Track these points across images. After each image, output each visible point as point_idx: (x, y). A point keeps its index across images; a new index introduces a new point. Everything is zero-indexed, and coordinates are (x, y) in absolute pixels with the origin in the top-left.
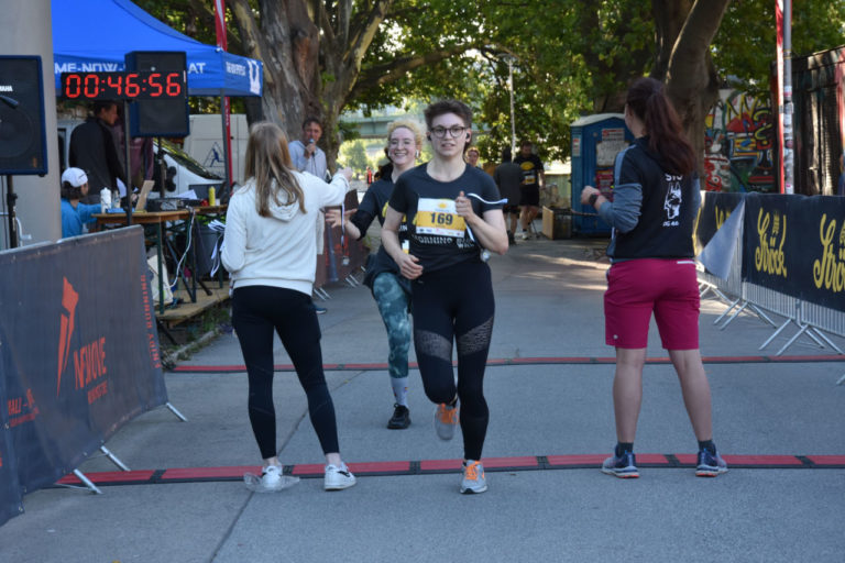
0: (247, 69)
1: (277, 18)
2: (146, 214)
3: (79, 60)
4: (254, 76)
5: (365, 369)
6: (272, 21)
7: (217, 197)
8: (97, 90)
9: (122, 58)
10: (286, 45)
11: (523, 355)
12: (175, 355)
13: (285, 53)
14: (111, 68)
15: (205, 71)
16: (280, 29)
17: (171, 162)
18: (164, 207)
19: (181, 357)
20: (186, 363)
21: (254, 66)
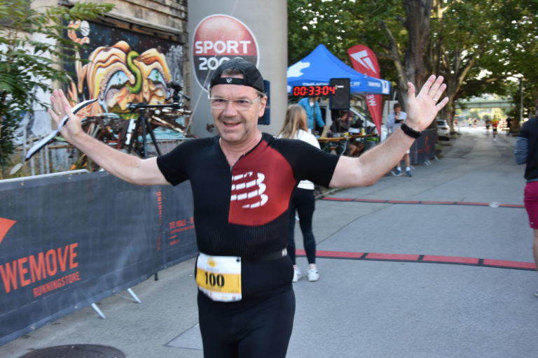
0: (381, 84)
1: (411, 66)
2: (327, 138)
3: (316, 82)
4: (385, 86)
5: (395, 203)
6: (409, 67)
7: (365, 132)
8: (305, 93)
9: (328, 80)
10: (413, 76)
11: (465, 201)
12: (328, 193)
13: (413, 78)
14: (326, 84)
15: (360, 85)
16: (412, 70)
17: (363, 118)
18: (335, 136)
19: (331, 194)
20: (331, 196)
21: (386, 84)
